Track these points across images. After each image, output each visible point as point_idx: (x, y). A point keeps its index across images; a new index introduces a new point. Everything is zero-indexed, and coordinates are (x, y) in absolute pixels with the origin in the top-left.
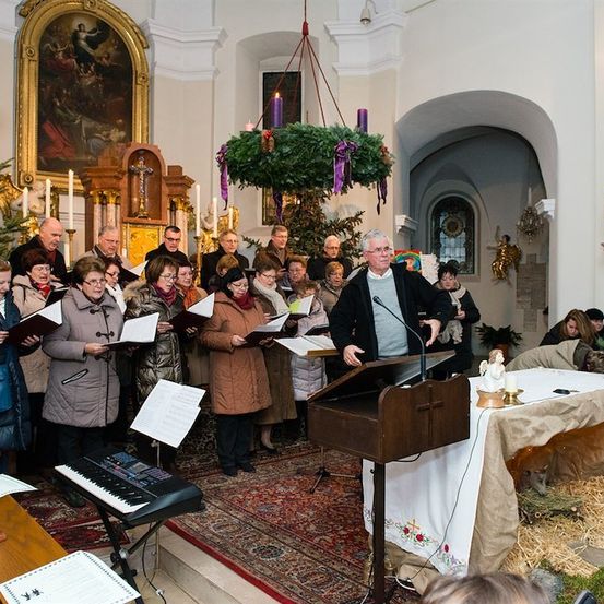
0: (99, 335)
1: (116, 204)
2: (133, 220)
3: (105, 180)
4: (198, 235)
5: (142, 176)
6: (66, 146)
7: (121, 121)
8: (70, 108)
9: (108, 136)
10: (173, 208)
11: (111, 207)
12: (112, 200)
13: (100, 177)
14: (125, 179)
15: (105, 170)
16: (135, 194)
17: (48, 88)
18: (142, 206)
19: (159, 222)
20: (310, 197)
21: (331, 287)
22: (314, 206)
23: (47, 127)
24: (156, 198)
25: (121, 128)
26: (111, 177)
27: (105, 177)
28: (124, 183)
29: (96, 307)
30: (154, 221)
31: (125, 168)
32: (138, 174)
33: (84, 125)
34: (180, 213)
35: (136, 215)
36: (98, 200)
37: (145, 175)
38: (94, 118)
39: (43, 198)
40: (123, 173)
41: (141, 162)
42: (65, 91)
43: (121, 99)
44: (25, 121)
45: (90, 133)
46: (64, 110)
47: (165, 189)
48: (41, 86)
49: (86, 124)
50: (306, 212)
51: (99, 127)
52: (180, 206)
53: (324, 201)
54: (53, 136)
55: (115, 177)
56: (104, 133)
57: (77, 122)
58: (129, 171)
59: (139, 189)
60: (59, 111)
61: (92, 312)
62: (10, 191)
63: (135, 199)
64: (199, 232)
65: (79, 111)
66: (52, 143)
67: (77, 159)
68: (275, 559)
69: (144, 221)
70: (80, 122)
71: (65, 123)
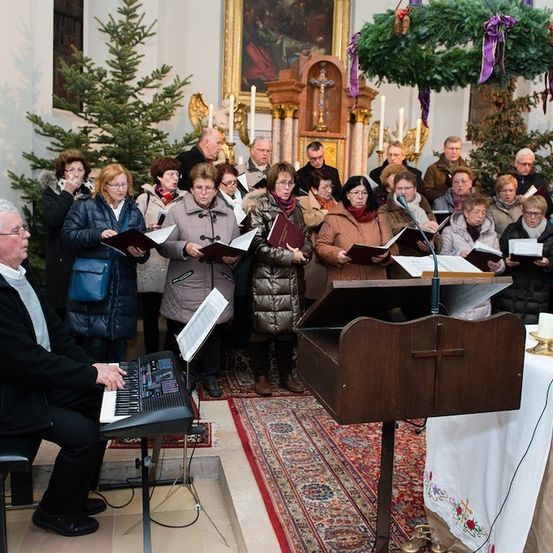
0: (203, 238)
1: (294, 118)
2: (310, 133)
3: (283, 94)
4: (381, 149)
5: (322, 89)
6: (267, 66)
7: (321, 38)
8: (273, 30)
10: (353, 120)
11: (289, 121)
12: (289, 114)
13: (279, 91)
14: (304, 92)
15: (283, 84)
16: (315, 108)
17: (252, 11)
18: (321, 120)
19: (337, 135)
20: (513, 105)
21: (503, 206)
22: (516, 116)
23: (251, 50)
24: (336, 111)
26: (288, 91)
27: (283, 91)
28: (303, 96)
29: (205, 212)
30: (332, 135)
31: (304, 80)
32: (319, 88)
33: (284, 45)
34: (359, 126)
35: (315, 129)
36: (277, 114)
37: (327, 88)
38: (296, 38)
39: (228, 115)
40: (302, 87)
41: (323, 75)
42: (267, 13)
43: (322, 16)
44: (230, 46)
45: (291, 53)
46: (266, 32)
47: (345, 101)
48: (245, 10)
49: (288, 44)
50: (508, 123)
51: (300, 45)
52: (360, 118)
53: (529, 110)
54: (256, 57)
55: (293, 90)
56: (304, 51)
57: (278, 42)
58: (309, 84)
59: (319, 102)
60: (261, 33)
61: (201, 216)
62: (202, 109)
63: (315, 114)
64: (382, 146)
65: (281, 31)
68: (318, 502)
69: (323, 134)
70: (282, 43)
71: (267, 44)
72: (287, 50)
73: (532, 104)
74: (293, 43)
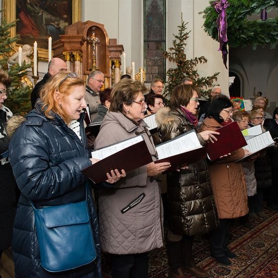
1: (80, 61)
5: (94, 45)
6: (33, 29)
7: (66, 16)
9: (58, 25)
11: (77, 63)
12: (78, 58)
14: (85, 45)
18: (94, 64)
19: (106, 75)
23: (22, 15)
25: (66, 20)
26: (76, 42)
27: (73, 42)
31: (85, 37)
34: (117, 69)
35: (91, 70)
36: (68, 58)
38: (50, 13)
40: (84, 40)
45: (48, 22)
46: (32, 6)
47: (108, 54)
49: (46, 16)
51: (53, 18)
52: (118, 65)
54: (26, 22)
56: (56, 22)
57: (40, 14)
60: (29, 6)
65: (41, 7)
66: (25, 26)
67: (40, 38)
70: (42, 15)
71: (33, 14)
72: (46, 20)
73: (194, 64)
74: (49, 16)
